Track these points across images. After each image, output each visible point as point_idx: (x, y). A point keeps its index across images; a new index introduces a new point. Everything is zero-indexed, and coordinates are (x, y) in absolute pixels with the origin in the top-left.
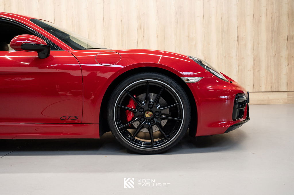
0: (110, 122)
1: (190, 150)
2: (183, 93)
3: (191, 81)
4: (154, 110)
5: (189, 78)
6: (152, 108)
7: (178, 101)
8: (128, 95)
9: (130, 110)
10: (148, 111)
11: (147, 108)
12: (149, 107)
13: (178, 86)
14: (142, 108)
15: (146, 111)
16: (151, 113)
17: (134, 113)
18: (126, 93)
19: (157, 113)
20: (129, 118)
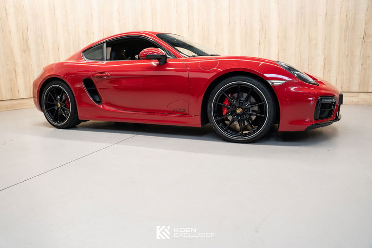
0: (209, 114)
1: (275, 142)
2: (268, 94)
3: (275, 84)
4: (244, 107)
5: (273, 81)
6: (242, 105)
7: (264, 101)
8: (223, 94)
9: (226, 107)
10: (239, 107)
11: (239, 105)
12: (240, 105)
13: (264, 88)
14: (234, 105)
15: (238, 107)
16: (241, 110)
17: (228, 109)
18: (221, 92)
19: (246, 110)
20: (224, 113)
